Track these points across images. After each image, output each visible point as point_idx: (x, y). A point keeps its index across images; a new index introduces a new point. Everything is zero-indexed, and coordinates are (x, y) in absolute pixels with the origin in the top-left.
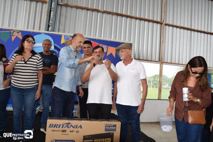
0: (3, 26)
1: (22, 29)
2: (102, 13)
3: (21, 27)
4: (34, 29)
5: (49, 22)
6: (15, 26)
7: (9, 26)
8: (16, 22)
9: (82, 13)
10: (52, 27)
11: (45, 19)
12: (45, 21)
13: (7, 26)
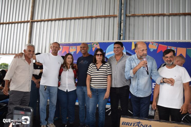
0: (86, 41)
1: (100, 41)
2: (168, 17)
3: (99, 40)
4: (108, 40)
5: (120, 32)
6: (95, 40)
7: (90, 40)
8: (95, 36)
9: (149, 20)
10: (123, 36)
11: (117, 30)
12: (117, 32)
13: (89, 41)
